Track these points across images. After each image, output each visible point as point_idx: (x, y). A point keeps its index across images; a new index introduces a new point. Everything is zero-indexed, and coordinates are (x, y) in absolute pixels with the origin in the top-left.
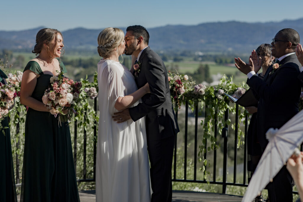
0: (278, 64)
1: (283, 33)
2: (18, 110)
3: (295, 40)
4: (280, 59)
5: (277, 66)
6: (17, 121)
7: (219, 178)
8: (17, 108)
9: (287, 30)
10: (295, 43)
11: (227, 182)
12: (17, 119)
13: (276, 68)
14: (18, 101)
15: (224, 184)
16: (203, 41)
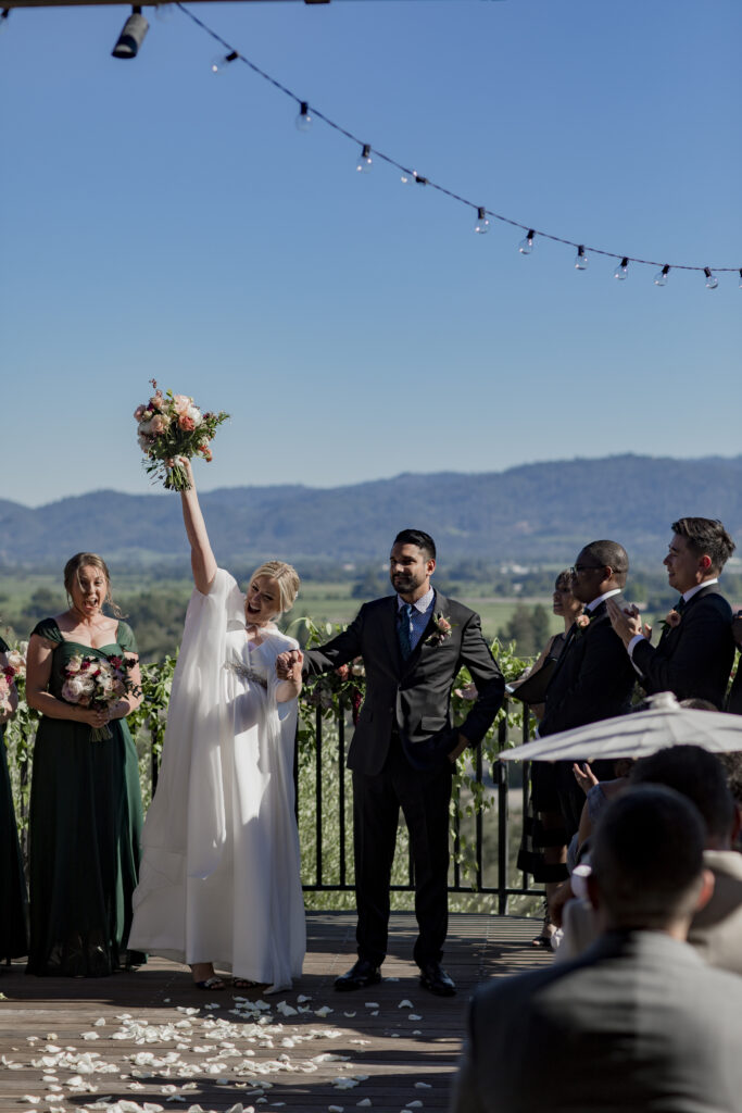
0: (586, 617)
1: (593, 551)
2: (26, 730)
3: (619, 561)
4: (592, 606)
5: (584, 620)
6: (22, 756)
7: (490, 880)
8: (22, 725)
9: (601, 543)
10: (619, 568)
11: (507, 888)
12: (23, 752)
13: (583, 624)
14: (25, 711)
15: (502, 893)
16: (524, 526)
